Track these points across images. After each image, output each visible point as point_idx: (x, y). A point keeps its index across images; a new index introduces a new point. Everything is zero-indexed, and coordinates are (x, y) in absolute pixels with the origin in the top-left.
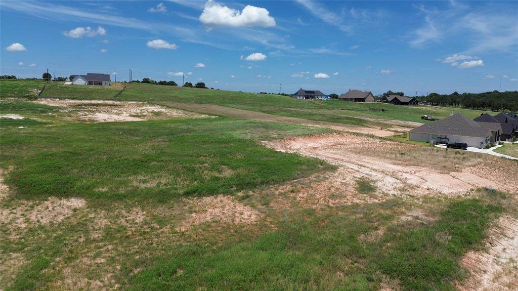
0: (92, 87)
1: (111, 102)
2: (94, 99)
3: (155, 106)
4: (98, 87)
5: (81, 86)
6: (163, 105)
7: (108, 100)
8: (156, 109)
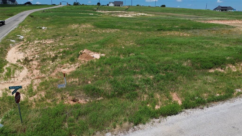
0: (116, 7)
1: (124, 12)
2: (117, 11)
3: (142, 13)
4: (118, 7)
5: (112, 6)
6: (146, 13)
7: (123, 11)
8: (143, 14)
